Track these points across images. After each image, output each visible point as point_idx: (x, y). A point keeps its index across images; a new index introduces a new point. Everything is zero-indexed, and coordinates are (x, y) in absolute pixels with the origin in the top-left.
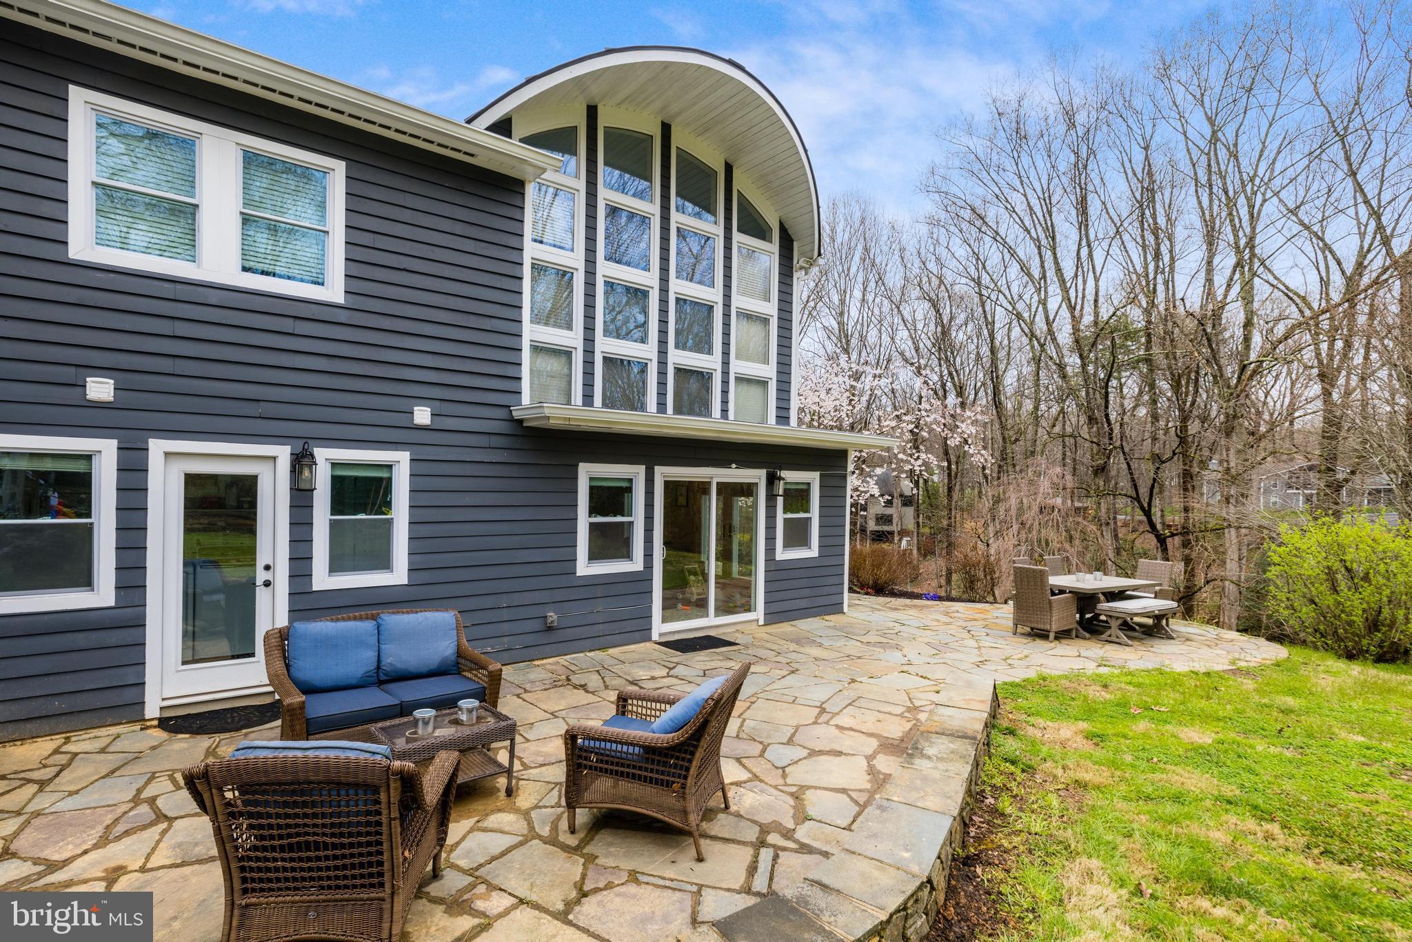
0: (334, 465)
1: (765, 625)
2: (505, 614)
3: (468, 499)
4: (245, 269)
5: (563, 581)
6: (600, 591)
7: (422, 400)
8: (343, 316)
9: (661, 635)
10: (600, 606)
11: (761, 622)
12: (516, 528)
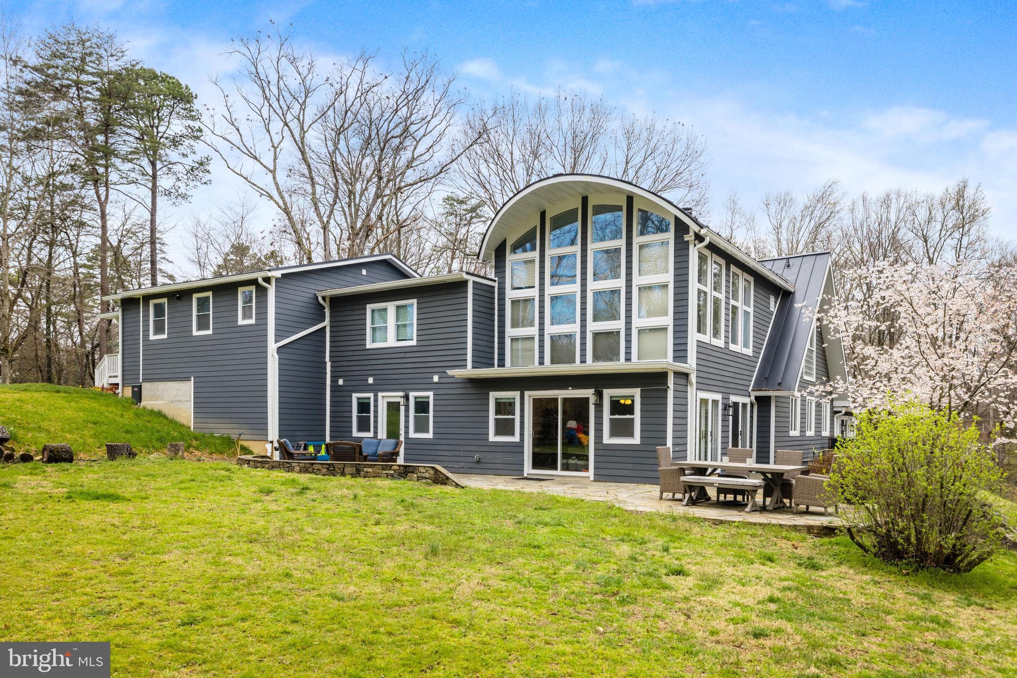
0: (416, 398)
1: (594, 481)
2: (462, 454)
3: (450, 408)
4: (398, 340)
5: (483, 443)
6: (499, 449)
7: (436, 373)
8: (416, 349)
9: (528, 474)
10: (499, 455)
11: (592, 478)
12: (466, 419)
